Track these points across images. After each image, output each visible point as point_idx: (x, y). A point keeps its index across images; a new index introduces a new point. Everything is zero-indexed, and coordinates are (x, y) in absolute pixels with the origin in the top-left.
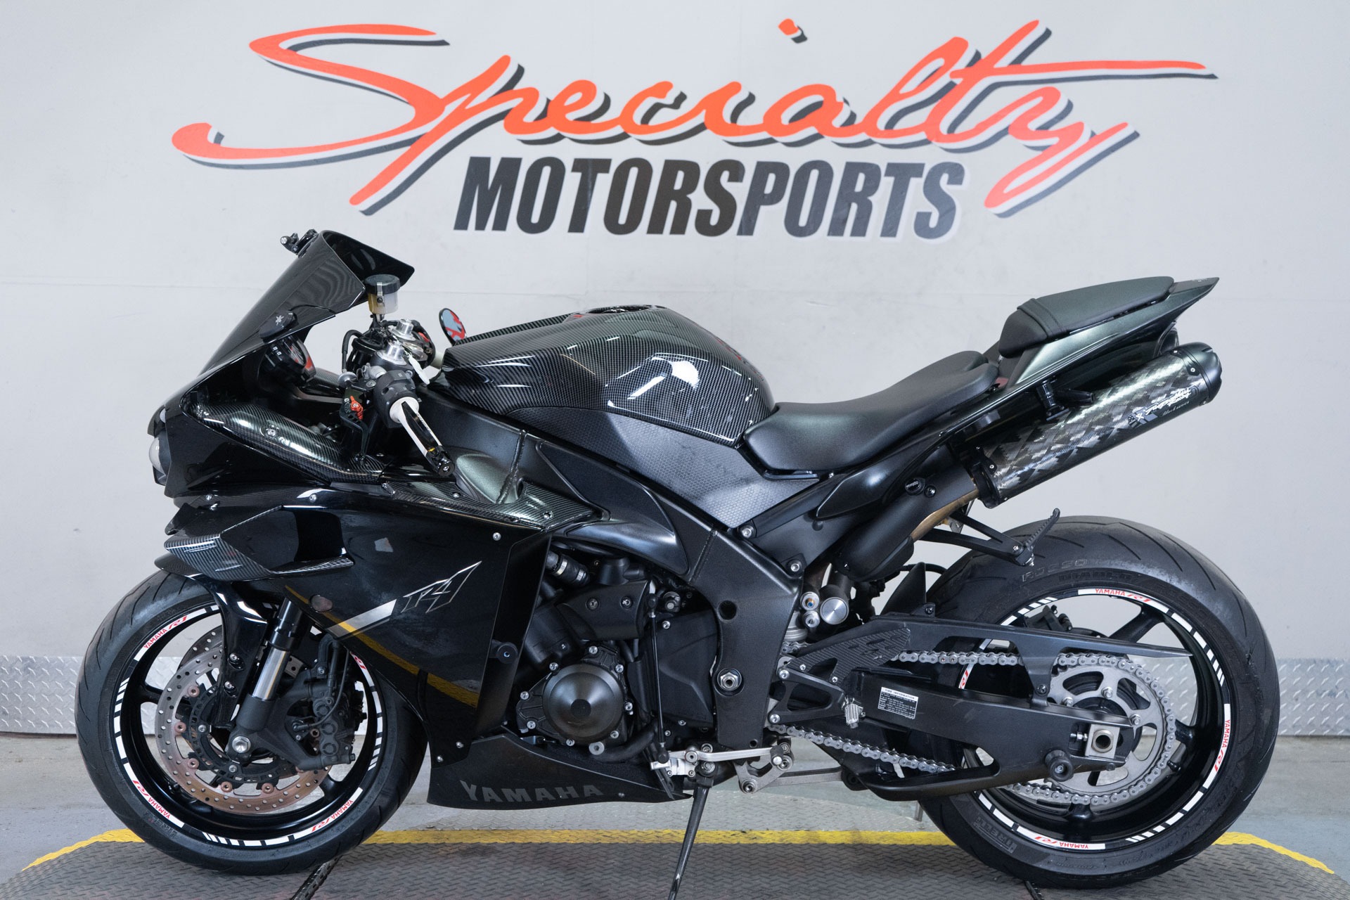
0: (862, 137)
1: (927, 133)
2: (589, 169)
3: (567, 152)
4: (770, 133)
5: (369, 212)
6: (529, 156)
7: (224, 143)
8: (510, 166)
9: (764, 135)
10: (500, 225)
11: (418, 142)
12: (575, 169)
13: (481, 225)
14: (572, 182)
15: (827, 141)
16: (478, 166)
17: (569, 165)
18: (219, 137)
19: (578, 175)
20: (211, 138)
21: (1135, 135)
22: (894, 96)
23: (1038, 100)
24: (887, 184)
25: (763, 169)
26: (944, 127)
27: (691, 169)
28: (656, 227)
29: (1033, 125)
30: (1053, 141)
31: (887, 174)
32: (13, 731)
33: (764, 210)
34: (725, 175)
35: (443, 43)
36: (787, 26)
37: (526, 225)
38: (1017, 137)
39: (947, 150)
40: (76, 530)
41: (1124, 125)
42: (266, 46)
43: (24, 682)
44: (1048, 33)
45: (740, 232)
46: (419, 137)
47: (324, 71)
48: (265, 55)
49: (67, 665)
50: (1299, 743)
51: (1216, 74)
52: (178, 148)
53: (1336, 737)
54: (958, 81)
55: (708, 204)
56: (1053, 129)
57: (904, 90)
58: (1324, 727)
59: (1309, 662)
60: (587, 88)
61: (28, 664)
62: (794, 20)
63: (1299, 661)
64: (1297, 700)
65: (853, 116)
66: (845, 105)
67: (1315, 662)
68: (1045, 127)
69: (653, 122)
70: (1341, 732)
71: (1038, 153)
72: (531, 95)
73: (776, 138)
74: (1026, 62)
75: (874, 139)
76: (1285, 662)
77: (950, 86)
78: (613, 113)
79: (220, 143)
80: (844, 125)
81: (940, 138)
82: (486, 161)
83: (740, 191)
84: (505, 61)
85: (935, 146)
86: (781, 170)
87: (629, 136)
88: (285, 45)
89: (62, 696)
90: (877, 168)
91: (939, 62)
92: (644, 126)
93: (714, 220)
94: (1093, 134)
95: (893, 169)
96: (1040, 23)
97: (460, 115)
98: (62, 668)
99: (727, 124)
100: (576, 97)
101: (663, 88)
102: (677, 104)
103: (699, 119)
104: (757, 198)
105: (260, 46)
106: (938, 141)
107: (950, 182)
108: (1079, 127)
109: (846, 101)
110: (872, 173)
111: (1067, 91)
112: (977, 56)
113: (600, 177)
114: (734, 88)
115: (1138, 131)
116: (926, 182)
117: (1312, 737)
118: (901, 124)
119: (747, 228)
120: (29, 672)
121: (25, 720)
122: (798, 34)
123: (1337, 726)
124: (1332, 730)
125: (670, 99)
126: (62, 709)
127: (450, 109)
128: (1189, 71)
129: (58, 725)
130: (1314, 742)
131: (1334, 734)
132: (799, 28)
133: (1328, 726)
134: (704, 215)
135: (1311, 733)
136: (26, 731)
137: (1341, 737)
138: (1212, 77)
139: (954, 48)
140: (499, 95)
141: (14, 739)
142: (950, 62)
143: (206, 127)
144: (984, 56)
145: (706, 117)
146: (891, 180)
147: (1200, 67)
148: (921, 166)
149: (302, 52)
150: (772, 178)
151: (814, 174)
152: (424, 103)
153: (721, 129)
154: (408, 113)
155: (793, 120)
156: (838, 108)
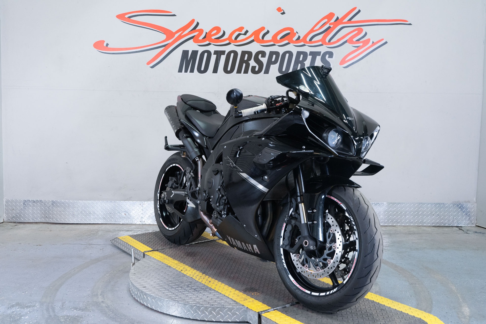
0: (302, 43)
1: (322, 42)
2: (219, 54)
3: (212, 48)
4: (274, 42)
5: (152, 67)
6: (201, 50)
7: (109, 46)
8: (195, 53)
9: (272, 43)
10: (192, 71)
11: (167, 46)
12: (214, 54)
13: (186, 71)
14: (214, 58)
15: (291, 45)
16: (185, 53)
17: (213, 53)
18: (107, 45)
19: (215, 56)
20: (105, 45)
21: (386, 43)
22: (312, 31)
23: (356, 32)
24: (309, 58)
25: (272, 53)
26: (327, 40)
27: (250, 53)
28: (239, 72)
29: (355, 40)
30: (361, 44)
31: (309, 55)
32: (49, 222)
33: (272, 66)
34: (260, 55)
35: (174, 15)
36: (279, 9)
37: (200, 71)
38: (350, 43)
39: (328, 47)
40: (66, 163)
41: (383, 39)
42: (121, 17)
43: (52, 208)
44: (359, 11)
45: (265, 73)
46: (167, 44)
47: (139, 24)
48: (120, 19)
49: (64, 203)
50: (434, 228)
51: (411, 24)
52: (95, 48)
53: (445, 226)
54: (332, 26)
55: (255, 64)
56: (361, 41)
57: (315, 29)
58: (441, 224)
59: (437, 204)
60: (218, 29)
61: (53, 203)
62: (281, 7)
63: (434, 203)
64: (433, 215)
65: (299, 37)
66: (297, 34)
67: (439, 203)
68: (358, 40)
69: (238, 39)
70: (447, 225)
71: (356, 48)
72: (201, 31)
73: (276, 44)
74: (353, 20)
75: (306, 44)
76: (430, 204)
77: (329, 27)
78: (226, 36)
79: (107, 46)
80: (296, 40)
81: (326, 44)
82: (188, 51)
83: (264, 60)
84: (193, 21)
85: (324, 46)
86: (277, 53)
87: (231, 44)
88: (127, 16)
89: (63, 212)
90: (307, 53)
91: (326, 20)
92: (236, 40)
93: (257, 69)
94: (373, 42)
95: (311, 53)
96: (357, 8)
97: (180, 37)
98: (63, 204)
99: (261, 40)
100: (215, 32)
101: (241, 29)
102: (245, 34)
103: (252, 38)
104: (270, 62)
105: (119, 17)
106: (325, 45)
107: (329, 57)
108: (369, 40)
109: (297, 32)
110: (305, 54)
111: (365, 29)
112: (338, 18)
113: (222, 56)
114: (263, 28)
115: (387, 41)
116: (321, 57)
117: (438, 226)
118: (314, 40)
119: (267, 72)
120: (53, 205)
121: (52, 219)
122: (283, 12)
123: (445, 223)
124: (444, 224)
125: (243, 32)
126: (63, 216)
127: (176, 35)
128: (403, 23)
129: (62, 221)
130: (438, 228)
131: (445, 225)
132: (283, 10)
133: (443, 223)
134: (254, 68)
135: (438, 225)
136: (53, 222)
137: (447, 226)
138: (410, 24)
139: (331, 15)
140: (191, 31)
141: (50, 225)
142: (329, 20)
143: (103, 42)
144: (339, 18)
145: (254, 38)
146: (311, 57)
147: (407, 21)
148: (320, 52)
149: (132, 18)
150: (274, 56)
151: (287, 55)
152: (169, 33)
153: (259, 41)
154: (164, 37)
155: (281, 38)
156: (295, 35)
